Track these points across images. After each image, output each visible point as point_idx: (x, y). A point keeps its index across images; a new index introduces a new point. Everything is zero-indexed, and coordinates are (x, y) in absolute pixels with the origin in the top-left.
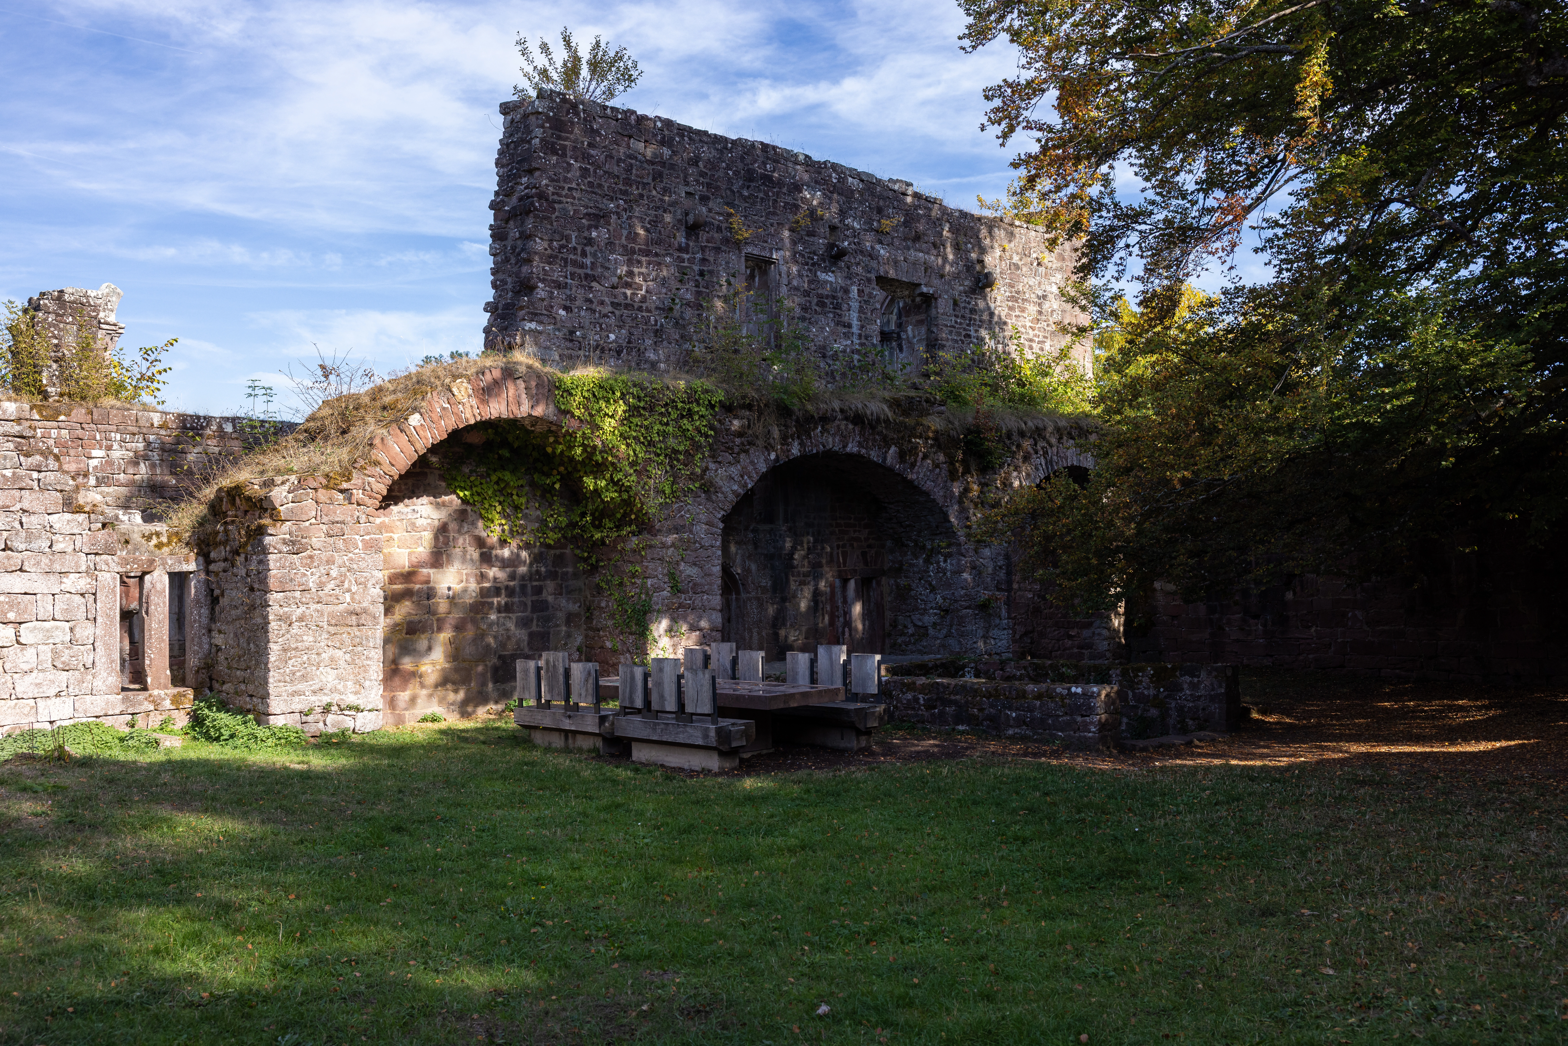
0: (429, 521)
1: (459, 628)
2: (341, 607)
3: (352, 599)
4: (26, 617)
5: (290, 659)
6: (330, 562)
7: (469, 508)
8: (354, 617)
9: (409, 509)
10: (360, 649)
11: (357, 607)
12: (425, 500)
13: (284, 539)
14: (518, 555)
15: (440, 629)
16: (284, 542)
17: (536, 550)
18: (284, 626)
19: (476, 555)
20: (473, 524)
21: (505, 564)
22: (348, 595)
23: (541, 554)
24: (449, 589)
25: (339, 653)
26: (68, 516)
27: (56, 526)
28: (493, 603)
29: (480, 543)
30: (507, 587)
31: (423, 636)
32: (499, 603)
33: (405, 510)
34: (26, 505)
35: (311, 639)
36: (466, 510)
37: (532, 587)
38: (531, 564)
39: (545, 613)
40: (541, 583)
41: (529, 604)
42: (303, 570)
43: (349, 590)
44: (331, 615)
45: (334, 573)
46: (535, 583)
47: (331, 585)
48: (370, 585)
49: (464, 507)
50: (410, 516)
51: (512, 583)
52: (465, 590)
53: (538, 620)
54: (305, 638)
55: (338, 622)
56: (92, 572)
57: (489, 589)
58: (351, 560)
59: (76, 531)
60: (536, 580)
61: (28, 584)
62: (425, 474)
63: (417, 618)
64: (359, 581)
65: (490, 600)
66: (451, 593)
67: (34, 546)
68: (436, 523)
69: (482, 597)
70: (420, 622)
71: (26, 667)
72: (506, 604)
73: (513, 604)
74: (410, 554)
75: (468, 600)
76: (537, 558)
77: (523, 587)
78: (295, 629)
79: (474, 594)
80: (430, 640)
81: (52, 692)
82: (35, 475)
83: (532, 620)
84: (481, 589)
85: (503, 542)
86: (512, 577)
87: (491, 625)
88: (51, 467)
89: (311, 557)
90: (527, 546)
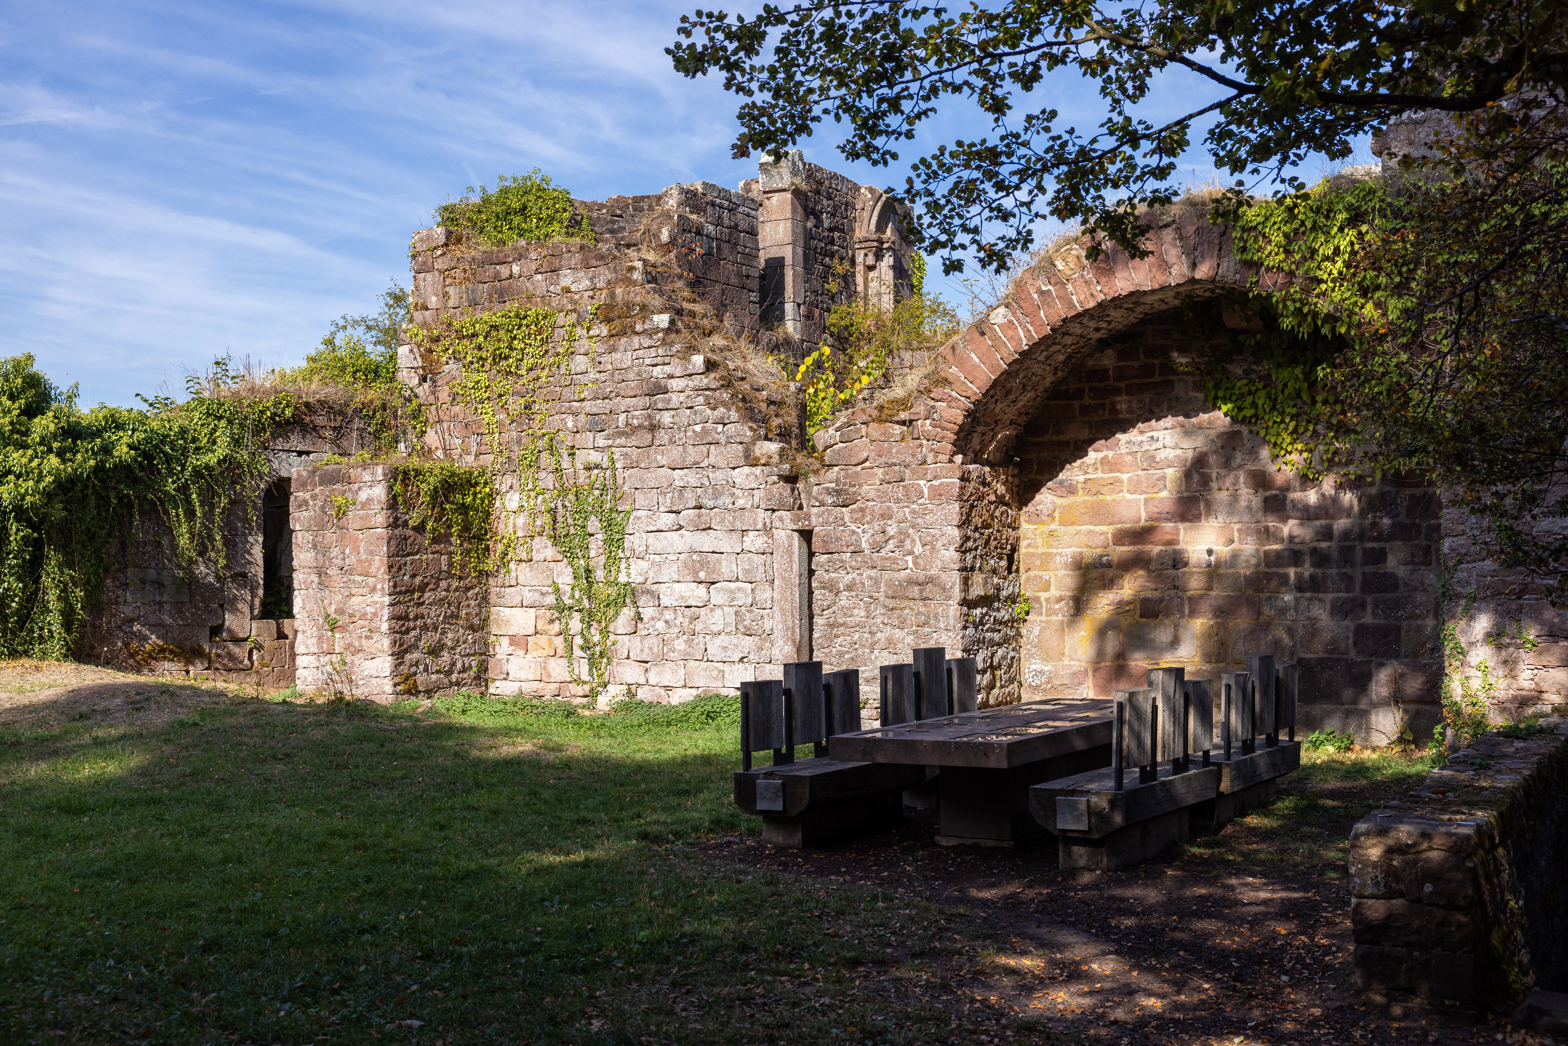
0: (1179, 452)
1: (1221, 612)
2: (903, 574)
3: (915, 564)
4: (715, 577)
5: (836, 636)
6: (886, 516)
7: (1245, 430)
8: (917, 588)
9: (1144, 438)
10: (927, 629)
11: (921, 575)
12: (1169, 421)
13: (827, 489)
14: (1335, 500)
15: (1193, 613)
16: (828, 492)
17: (1374, 491)
18: (830, 596)
19: (1256, 501)
20: (1253, 453)
21: (1307, 514)
22: (909, 558)
23: (1382, 496)
24: (1210, 552)
25: (898, 634)
26: (747, 469)
27: (738, 481)
28: (1286, 576)
29: (1261, 481)
30: (1314, 551)
31: (1166, 621)
32: (1299, 576)
33: (1140, 438)
34: (712, 460)
35: (863, 613)
36: (1239, 433)
37: (1365, 551)
38: (1363, 513)
39: (1389, 595)
40: (1382, 544)
41: (1359, 578)
42: (853, 527)
43: (911, 553)
44: (889, 584)
45: (891, 531)
46: (1369, 545)
47: (891, 545)
48: (939, 545)
49: (1237, 427)
50: (1146, 447)
51: (1324, 545)
52: (1235, 556)
53: (1376, 606)
54: (856, 611)
55: (898, 593)
56: (767, 530)
57: (1278, 554)
58: (913, 512)
59: (754, 486)
60: (1374, 539)
61: (715, 542)
62: (1170, 384)
63: (1156, 595)
64: (924, 541)
65: (1281, 571)
66: (1213, 558)
67: (720, 502)
68: (1190, 454)
69: (1268, 565)
70: (1161, 600)
71: (715, 629)
72: (1312, 577)
73: (1325, 578)
74: (1146, 501)
75: (1245, 571)
76: (1370, 505)
77: (1346, 552)
78: (844, 600)
79: (1253, 561)
80: (1176, 627)
81: (736, 658)
82: (720, 428)
83: (1363, 606)
84: (1266, 553)
85: (1306, 480)
86: (1326, 534)
87: (1282, 611)
88: (732, 419)
89: (862, 510)
90: (1356, 484)
